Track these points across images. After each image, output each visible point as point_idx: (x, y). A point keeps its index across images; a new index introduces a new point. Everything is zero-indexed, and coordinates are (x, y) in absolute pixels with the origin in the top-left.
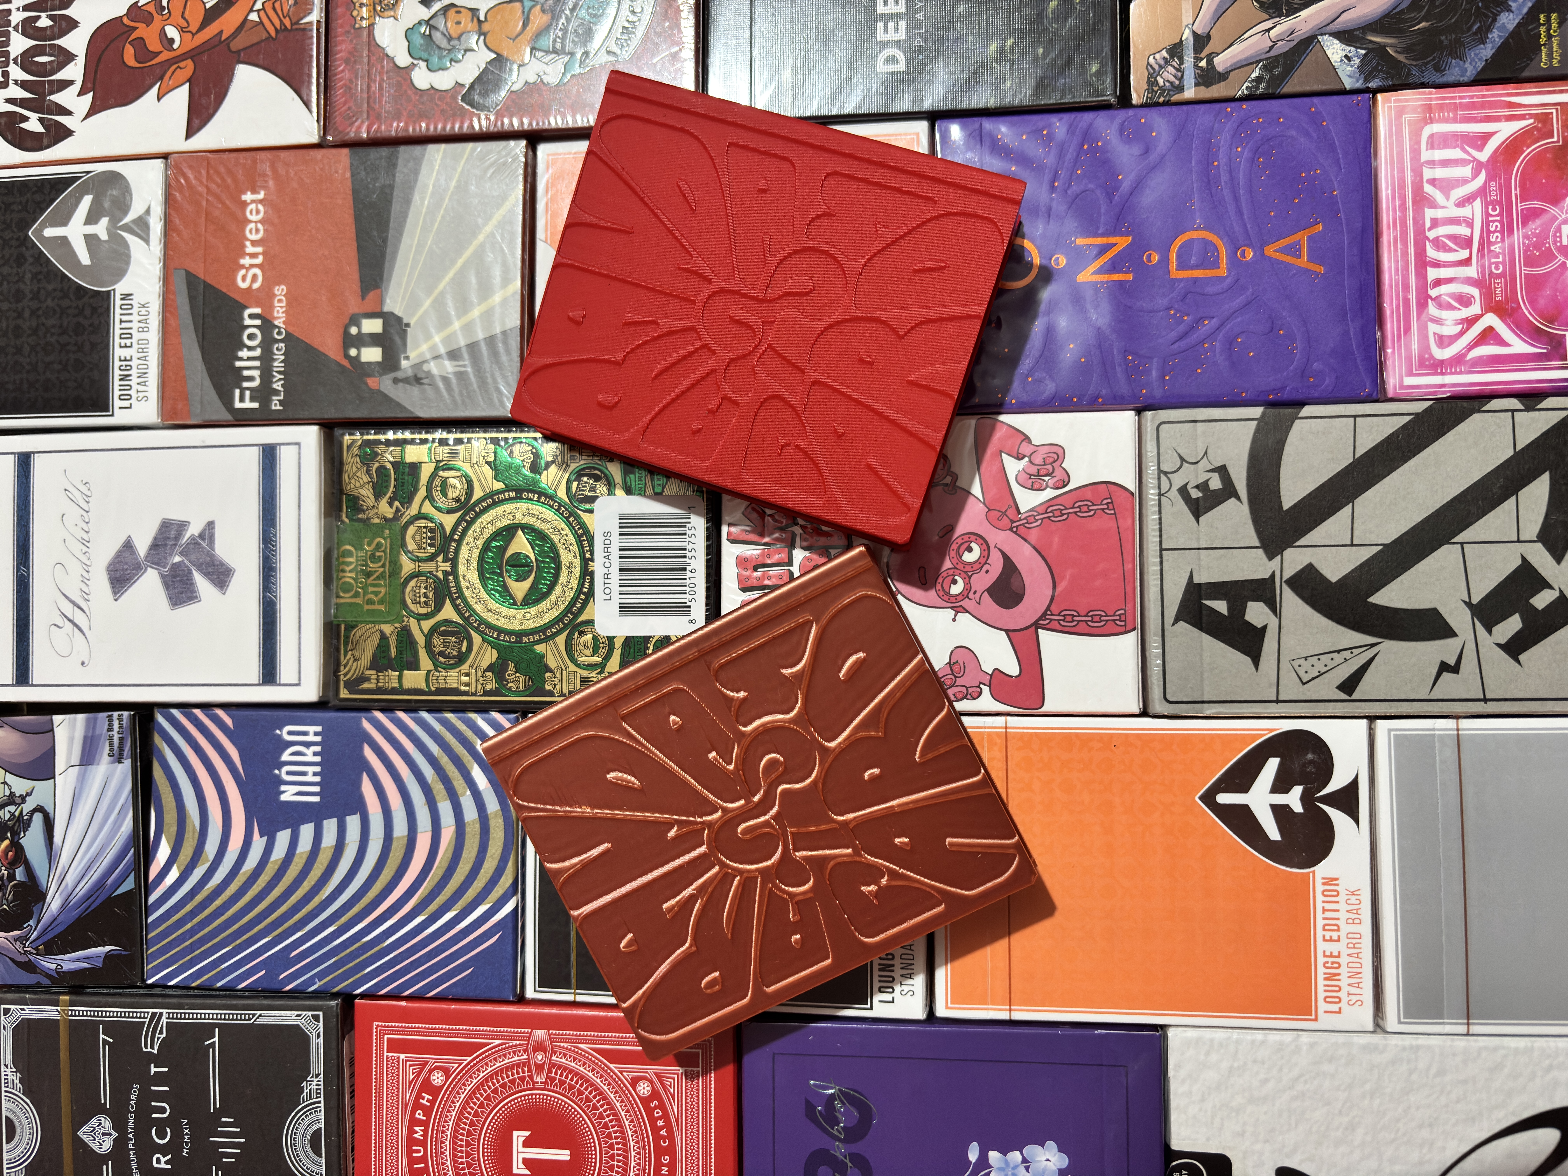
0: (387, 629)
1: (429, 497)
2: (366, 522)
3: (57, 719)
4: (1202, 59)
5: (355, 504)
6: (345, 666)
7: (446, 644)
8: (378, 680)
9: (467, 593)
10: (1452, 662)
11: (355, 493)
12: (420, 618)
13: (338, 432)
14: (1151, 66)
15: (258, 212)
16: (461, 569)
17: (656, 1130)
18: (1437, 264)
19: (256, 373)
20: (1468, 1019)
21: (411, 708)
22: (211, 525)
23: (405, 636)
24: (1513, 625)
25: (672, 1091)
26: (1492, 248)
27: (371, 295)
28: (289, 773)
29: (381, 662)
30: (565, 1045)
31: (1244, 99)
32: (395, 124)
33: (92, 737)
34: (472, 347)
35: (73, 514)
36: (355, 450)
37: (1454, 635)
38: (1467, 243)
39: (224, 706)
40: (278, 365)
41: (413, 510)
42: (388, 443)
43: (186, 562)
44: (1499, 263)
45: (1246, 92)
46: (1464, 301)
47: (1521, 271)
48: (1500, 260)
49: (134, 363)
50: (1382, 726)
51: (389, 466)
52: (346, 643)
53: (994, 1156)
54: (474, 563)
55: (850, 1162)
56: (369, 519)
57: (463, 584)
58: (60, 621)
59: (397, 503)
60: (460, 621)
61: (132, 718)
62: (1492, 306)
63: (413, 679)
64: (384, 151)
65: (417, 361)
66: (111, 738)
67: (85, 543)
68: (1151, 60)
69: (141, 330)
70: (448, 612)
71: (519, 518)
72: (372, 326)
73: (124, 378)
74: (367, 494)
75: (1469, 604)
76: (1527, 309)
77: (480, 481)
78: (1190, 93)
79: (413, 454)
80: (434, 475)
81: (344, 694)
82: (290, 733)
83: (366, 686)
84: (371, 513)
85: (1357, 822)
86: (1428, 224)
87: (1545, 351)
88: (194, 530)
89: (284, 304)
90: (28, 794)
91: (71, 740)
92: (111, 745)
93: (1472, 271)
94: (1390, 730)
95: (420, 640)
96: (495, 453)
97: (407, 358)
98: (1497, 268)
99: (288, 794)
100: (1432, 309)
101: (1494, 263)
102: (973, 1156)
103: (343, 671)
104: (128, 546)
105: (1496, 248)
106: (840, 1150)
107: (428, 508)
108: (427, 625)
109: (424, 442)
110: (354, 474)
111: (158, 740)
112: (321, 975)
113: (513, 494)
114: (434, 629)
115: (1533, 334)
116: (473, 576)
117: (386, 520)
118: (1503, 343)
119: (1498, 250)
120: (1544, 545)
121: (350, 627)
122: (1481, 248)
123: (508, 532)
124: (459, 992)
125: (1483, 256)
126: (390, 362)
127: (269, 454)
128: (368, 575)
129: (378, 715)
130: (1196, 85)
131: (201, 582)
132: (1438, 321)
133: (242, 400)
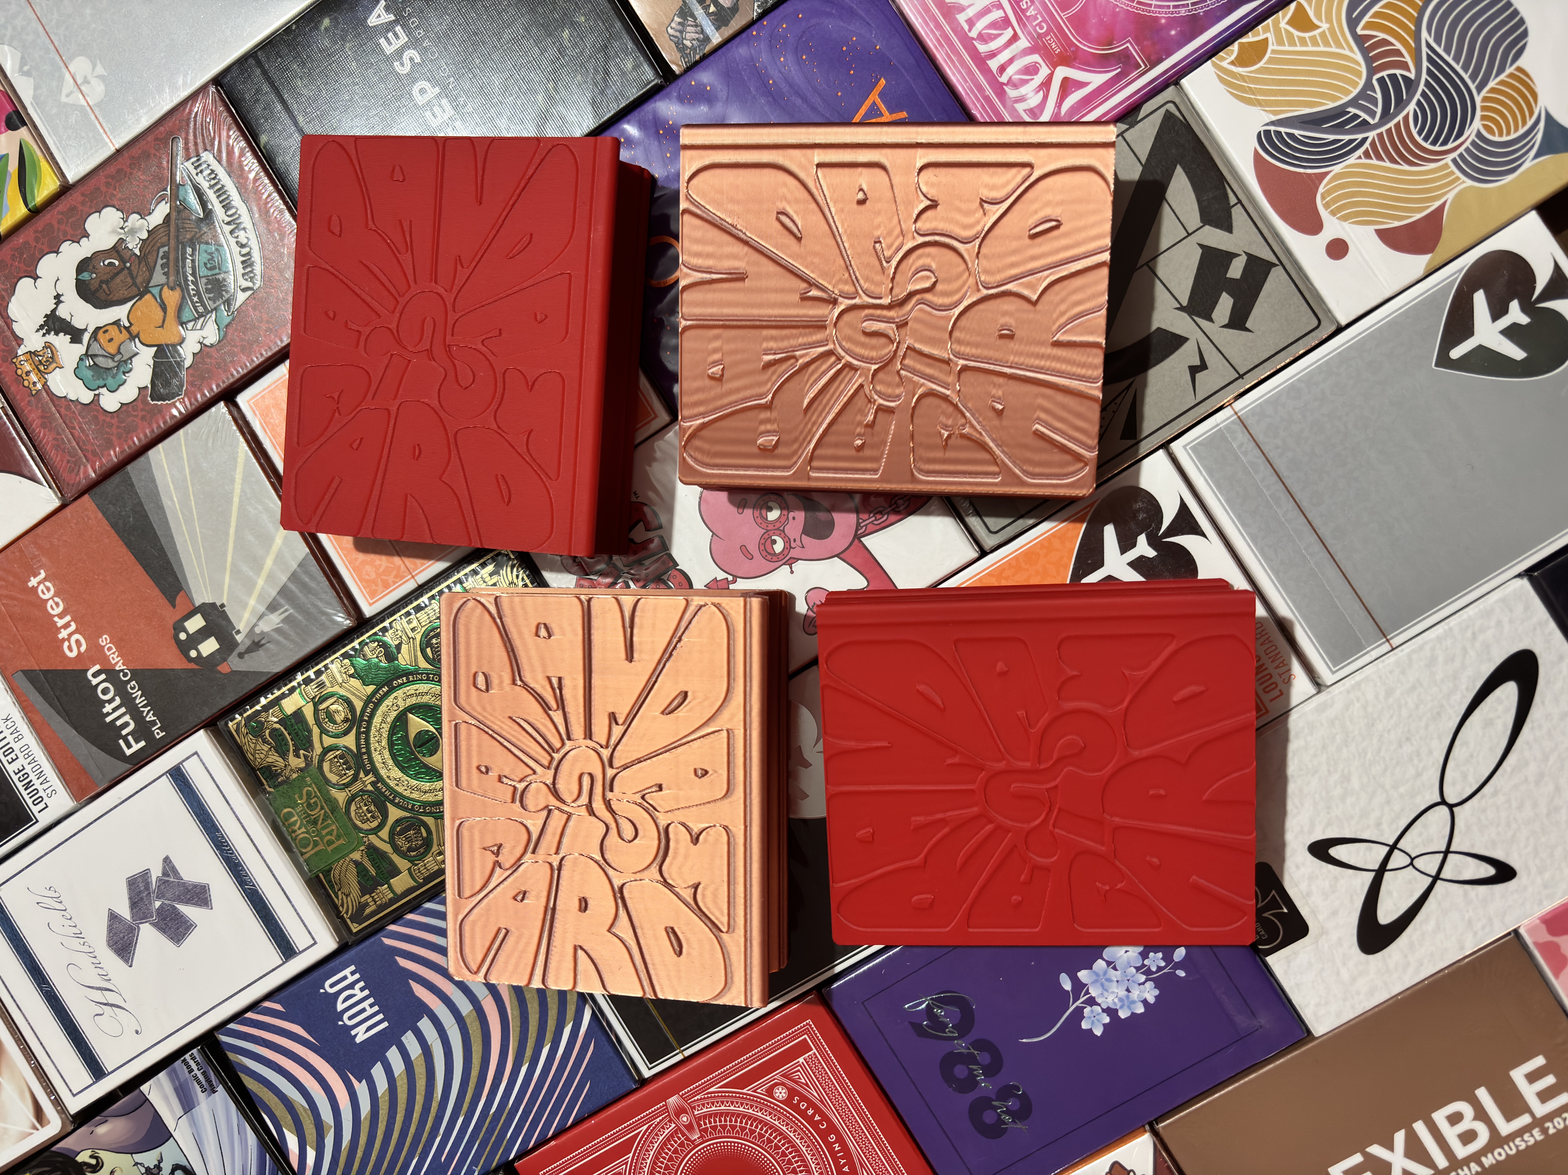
0: (356, 856)
1: (323, 731)
2: (287, 781)
3: (145, 1088)
4: (709, 6)
5: (270, 772)
6: (342, 905)
7: (408, 840)
8: (374, 900)
9: (400, 789)
10: (1197, 362)
11: (265, 764)
12: (375, 831)
13: (221, 724)
14: (673, 36)
15: (48, 589)
16: (383, 772)
17: (809, 1120)
18: (993, 55)
19: (127, 718)
20: (1385, 636)
21: (414, 906)
22: (167, 860)
23: (373, 852)
24: (1225, 304)
25: (803, 1081)
26: (1028, 14)
27: (179, 600)
28: (350, 1018)
29: (368, 885)
30: (698, 1097)
31: (761, 17)
32: (112, 453)
33: (181, 1085)
34: (284, 591)
35: (55, 918)
36: (244, 730)
37: (1186, 340)
38: (1005, 23)
39: (268, 996)
40: (140, 701)
41: (318, 750)
42: (266, 708)
43: (166, 902)
44: (1041, 22)
45: (759, 11)
46: (1032, 70)
47: (1061, 17)
48: (1040, 19)
49: (28, 769)
50: (1175, 446)
51: (278, 726)
52: (332, 887)
53: (1083, 975)
54: (390, 762)
55: (975, 1049)
56: (288, 778)
57: (392, 784)
58: (98, 1009)
59: (302, 752)
60: (408, 815)
61: (202, 1052)
62: (1055, 61)
63: (401, 882)
64: (116, 479)
65: (247, 630)
66: (196, 1077)
67: (78, 936)
68: (670, 31)
69: (18, 740)
70: (395, 814)
71: (402, 705)
72: (195, 624)
73: (27, 786)
74: (274, 758)
75: (1181, 308)
76: (1085, 45)
77: (354, 694)
78: (716, 39)
79: (290, 705)
80: (316, 711)
81: (355, 928)
82: (332, 986)
83: (368, 911)
84: (287, 772)
85: (1204, 535)
86: (966, 27)
87: (1119, 70)
88: (156, 873)
89: (114, 650)
90: (160, 1161)
91: (166, 1098)
92: (199, 1083)
93: (1023, 43)
94: (1185, 447)
95: (387, 848)
96: (352, 665)
97: (238, 632)
98: (1042, 28)
99: (361, 1035)
100: (1011, 93)
101: (1037, 25)
102: (1067, 984)
103: (343, 911)
104: (113, 917)
105: (1031, 12)
106: (961, 1046)
107: (328, 741)
108: (384, 833)
109: (292, 690)
110: (255, 750)
111: (232, 1056)
112: (475, 1162)
113: (385, 689)
114: (392, 834)
115: (1100, 62)
116: (396, 773)
117: (301, 770)
118: (1082, 85)
119: (1033, 13)
120: (1210, 225)
121: (327, 872)
122: (1019, 20)
123: (401, 720)
124: (592, 1107)
125: (1025, 25)
126: (228, 644)
127: (178, 775)
128: (315, 822)
129: (392, 927)
130: (718, 29)
131: (188, 911)
132: (1021, 99)
133: (129, 746)
